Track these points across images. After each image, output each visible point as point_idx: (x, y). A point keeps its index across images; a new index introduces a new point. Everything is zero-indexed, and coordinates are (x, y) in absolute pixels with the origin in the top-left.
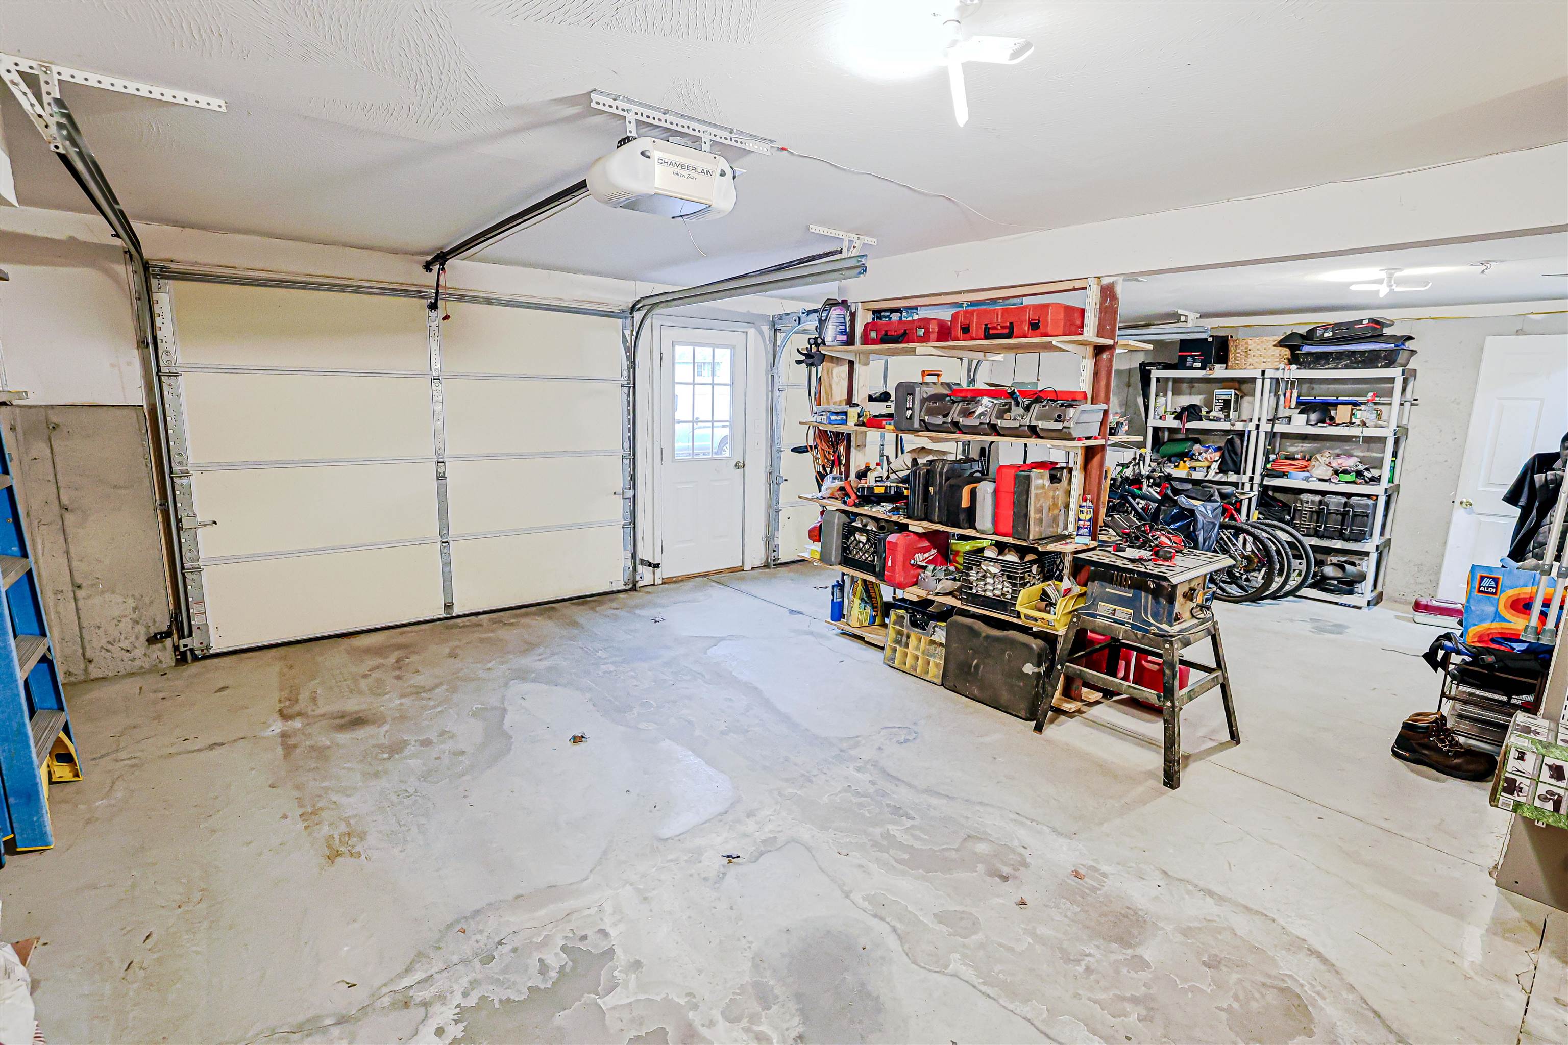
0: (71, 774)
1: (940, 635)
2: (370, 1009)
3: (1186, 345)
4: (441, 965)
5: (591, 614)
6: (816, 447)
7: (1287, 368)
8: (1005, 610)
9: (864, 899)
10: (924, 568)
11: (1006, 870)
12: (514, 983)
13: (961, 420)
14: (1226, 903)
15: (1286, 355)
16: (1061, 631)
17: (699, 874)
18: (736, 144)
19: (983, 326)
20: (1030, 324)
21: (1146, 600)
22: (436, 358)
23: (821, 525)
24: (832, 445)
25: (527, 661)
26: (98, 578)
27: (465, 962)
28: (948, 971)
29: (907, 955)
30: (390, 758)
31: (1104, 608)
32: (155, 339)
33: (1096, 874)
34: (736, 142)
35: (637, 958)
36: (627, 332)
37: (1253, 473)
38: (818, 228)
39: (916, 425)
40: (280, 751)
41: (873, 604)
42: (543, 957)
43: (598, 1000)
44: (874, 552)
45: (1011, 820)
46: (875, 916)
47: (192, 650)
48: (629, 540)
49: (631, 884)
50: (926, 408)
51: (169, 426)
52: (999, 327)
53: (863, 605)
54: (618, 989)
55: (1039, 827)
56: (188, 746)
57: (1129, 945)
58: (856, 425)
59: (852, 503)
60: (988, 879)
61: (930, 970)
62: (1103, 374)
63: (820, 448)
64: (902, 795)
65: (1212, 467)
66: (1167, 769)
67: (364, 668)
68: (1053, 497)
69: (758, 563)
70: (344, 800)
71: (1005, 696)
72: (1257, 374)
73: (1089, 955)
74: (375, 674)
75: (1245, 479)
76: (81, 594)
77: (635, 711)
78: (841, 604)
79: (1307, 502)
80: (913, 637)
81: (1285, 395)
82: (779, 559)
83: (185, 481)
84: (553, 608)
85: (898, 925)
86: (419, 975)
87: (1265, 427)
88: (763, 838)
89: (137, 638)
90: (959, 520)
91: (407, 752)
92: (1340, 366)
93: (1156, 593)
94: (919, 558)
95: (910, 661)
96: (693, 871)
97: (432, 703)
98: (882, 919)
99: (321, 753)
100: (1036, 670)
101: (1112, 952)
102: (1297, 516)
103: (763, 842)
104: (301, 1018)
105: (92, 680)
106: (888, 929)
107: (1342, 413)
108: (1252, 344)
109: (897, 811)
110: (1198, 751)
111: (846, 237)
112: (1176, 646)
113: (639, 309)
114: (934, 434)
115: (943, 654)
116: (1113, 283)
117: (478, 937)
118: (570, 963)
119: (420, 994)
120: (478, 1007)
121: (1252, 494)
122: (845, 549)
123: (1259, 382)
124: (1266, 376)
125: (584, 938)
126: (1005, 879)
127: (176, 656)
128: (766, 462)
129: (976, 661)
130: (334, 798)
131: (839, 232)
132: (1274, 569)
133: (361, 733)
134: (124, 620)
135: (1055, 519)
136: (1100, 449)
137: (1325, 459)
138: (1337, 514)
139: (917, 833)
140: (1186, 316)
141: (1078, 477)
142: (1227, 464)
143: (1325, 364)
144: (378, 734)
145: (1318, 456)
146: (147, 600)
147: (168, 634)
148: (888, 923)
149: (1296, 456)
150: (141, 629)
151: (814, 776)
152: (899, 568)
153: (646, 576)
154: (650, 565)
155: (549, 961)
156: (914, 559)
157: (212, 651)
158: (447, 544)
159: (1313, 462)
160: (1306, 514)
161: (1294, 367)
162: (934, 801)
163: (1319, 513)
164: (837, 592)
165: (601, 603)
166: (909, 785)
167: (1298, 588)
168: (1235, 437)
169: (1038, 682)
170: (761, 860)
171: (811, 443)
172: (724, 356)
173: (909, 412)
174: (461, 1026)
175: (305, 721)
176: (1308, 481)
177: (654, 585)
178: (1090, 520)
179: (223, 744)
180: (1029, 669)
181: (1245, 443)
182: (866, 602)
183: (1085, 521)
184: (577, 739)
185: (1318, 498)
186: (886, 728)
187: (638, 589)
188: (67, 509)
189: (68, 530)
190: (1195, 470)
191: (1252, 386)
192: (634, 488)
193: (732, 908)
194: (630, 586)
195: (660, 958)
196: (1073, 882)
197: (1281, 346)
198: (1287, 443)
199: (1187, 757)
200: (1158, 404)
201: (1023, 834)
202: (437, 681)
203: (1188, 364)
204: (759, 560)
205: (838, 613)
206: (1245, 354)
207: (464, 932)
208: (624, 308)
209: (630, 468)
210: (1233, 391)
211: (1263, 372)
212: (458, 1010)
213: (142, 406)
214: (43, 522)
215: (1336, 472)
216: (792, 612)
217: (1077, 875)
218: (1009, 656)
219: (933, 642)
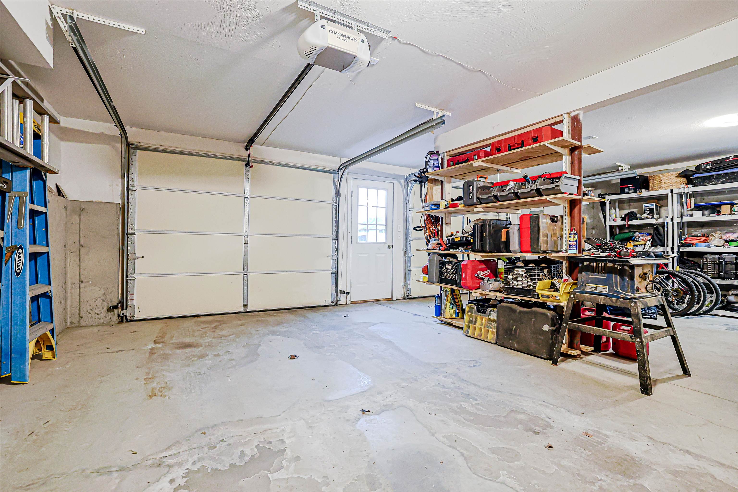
0: (52, 357)
1: (493, 316)
2: (139, 466)
3: (624, 181)
4: (186, 448)
5: (314, 314)
6: (425, 227)
7: (686, 186)
8: (530, 295)
9: (443, 437)
10: (483, 279)
11: (537, 429)
12: (223, 461)
13: (498, 193)
14: (702, 459)
15: (684, 181)
16: (564, 303)
17: (344, 418)
18: (370, 32)
19: (508, 146)
20: (533, 139)
21: (616, 279)
22: (247, 187)
23: (428, 265)
24: (434, 225)
25: (276, 328)
26: (90, 279)
27: (200, 448)
28: (499, 480)
29: (470, 469)
30: (197, 360)
31: (589, 287)
32: (128, 174)
33: (601, 435)
34: (371, 31)
35: (298, 455)
36: (336, 180)
37: (673, 245)
38: (421, 105)
39: (475, 201)
40: (148, 354)
41: (457, 306)
42: (244, 449)
43: (269, 475)
44: (456, 273)
45: (540, 404)
46: (450, 446)
47: (126, 316)
48: (335, 280)
49: (304, 420)
50: (480, 192)
51: (129, 213)
52: (516, 145)
53: (452, 306)
54: (283, 470)
55: (558, 409)
56: (108, 351)
57: (631, 477)
58: (444, 208)
59: (444, 249)
60: (526, 433)
61: (485, 479)
62: (576, 163)
63: (427, 227)
64: (472, 389)
65: (647, 243)
66: (643, 382)
67: (199, 328)
68: (553, 230)
69: (400, 297)
70: (168, 374)
71: (533, 346)
72: (668, 191)
73: (601, 480)
74: (203, 330)
75: (668, 249)
76: (82, 285)
77: (326, 348)
78: (440, 307)
79: (710, 259)
80: (478, 318)
81: (686, 204)
82: (411, 295)
83: (132, 237)
84: (296, 311)
85: (465, 452)
86: (173, 451)
87: (677, 220)
88: (385, 404)
89: (103, 308)
90: (501, 248)
91: (207, 358)
92: (719, 183)
93: (621, 273)
94: (480, 274)
95: (477, 332)
96: (341, 416)
97: (226, 341)
98: (454, 448)
99: (166, 357)
100: (551, 328)
101: (618, 480)
102: (705, 267)
103: (385, 406)
104: (101, 466)
105: (81, 327)
106: (458, 453)
107: (725, 209)
108: (662, 177)
109: (468, 397)
110: (662, 378)
111: (435, 110)
112: (638, 304)
113: (341, 169)
114: (485, 205)
115: (496, 326)
116: (577, 114)
117: (211, 437)
118: (258, 454)
119: (170, 461)
120: (198, 471)
121: (674, 255)
122: (441, 274)
123: (670, 197)
124: (673, 192)
125: (270, 442)
126: (538, 433)
127: (119, 319)
128: (404, 246)
129: (515, 327)
130: (164, 373)
131: (432, 108)
132: (695, 295)
133: (188, 350)
134: (98, 299)
135: (555, 242)
136: (578, 202)
137: (718, 235)
138: (731, 264)
139: (478, 407)
140: (622, 167)
141: (567, 220)
142: (656, 241)
143: (710, 182)
144: (197, 351)
145: (713, 234)
146: (109, 291)
147: (116, 307)
148: (458, 451)
149: (700, 235)
150: (105, 304)
151: (419, 378)
152: (469, 278)
153: (342, 299)
154: (344, 293)
155: (247, 452)
156: (477, 274)
157: (135, 318)
158: (246, 275)
159: (710, 237)
160: (711, 266)
161: (690, 186)
162: (490, 393)
163: (719, 264)
164: (438, 301)
165: (318, 310)
166: (476, 385)
167: (711, 309)
168: (659, 226)
169: (553, 336)
170: (383, 414)
171: (423, 225)
172: (382, 194)
173: (471, 195)
174: (185, 479)
175: (164, 345)
176: (708, 247)
177: (346, 304)
178: (576, 241)
179: (123, 351)
180: (546, 328)
181: (666, 229)
182: (453, 305)
183: (573, 241)
184: (293, 357)
185: (717, 256)
186: (461, 360)
187: (338, 305)
188: (82, 246)
189: (82, 256)
190: (637, 247)
191: (666, 201)
192: (338, 255)
193: (360, 436)
194: (335, 303)
195: (312, 457)
196: (585, 438)
197: (680, 177)
198: (692, 230)
199: (655, 381)
200: (611, 213)
201: (548, 412)
202: (231, 333)
203: (626, 191)
204: (400, 296)
205: (439, 312)
206: (659, 183)
207: (205, 434)
208: (335, 169)
209: (336, 244)
210: (654, 204)
211: (672, 191)
212: (187, 471)
213: (120, 203)
214: (72, 251)
215: (727, 241)
216: (415, 315)
217: (587, 434)
218: (534, 321)
219: (490, 320)
